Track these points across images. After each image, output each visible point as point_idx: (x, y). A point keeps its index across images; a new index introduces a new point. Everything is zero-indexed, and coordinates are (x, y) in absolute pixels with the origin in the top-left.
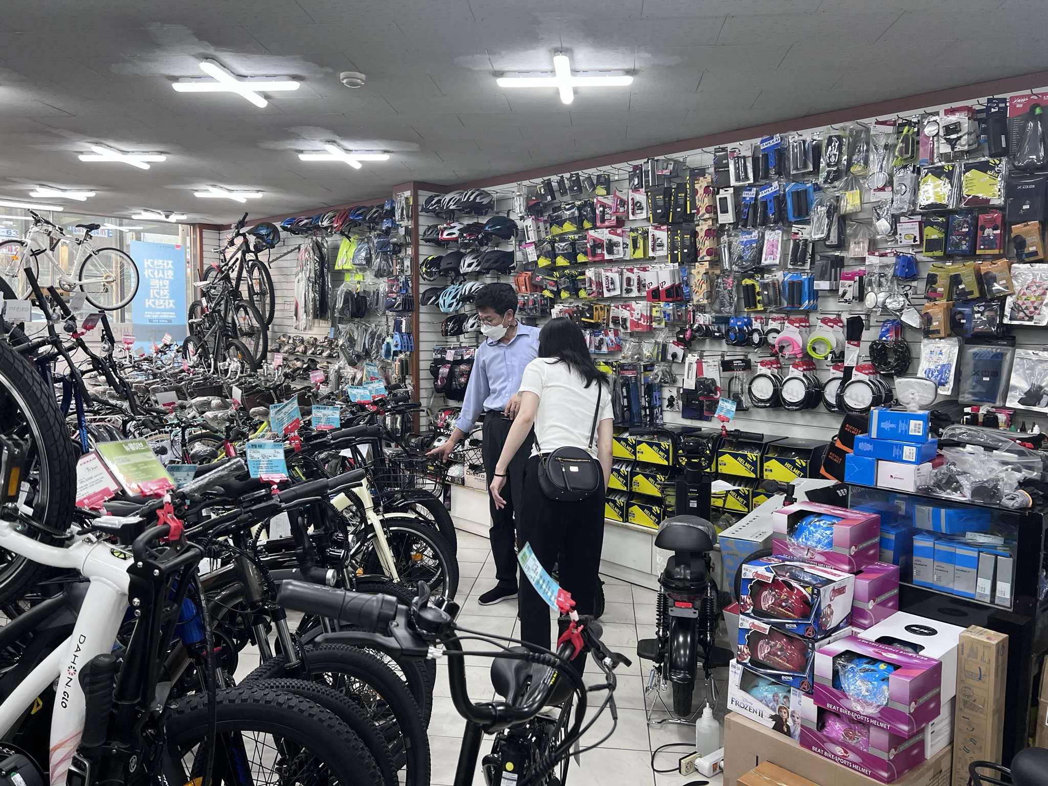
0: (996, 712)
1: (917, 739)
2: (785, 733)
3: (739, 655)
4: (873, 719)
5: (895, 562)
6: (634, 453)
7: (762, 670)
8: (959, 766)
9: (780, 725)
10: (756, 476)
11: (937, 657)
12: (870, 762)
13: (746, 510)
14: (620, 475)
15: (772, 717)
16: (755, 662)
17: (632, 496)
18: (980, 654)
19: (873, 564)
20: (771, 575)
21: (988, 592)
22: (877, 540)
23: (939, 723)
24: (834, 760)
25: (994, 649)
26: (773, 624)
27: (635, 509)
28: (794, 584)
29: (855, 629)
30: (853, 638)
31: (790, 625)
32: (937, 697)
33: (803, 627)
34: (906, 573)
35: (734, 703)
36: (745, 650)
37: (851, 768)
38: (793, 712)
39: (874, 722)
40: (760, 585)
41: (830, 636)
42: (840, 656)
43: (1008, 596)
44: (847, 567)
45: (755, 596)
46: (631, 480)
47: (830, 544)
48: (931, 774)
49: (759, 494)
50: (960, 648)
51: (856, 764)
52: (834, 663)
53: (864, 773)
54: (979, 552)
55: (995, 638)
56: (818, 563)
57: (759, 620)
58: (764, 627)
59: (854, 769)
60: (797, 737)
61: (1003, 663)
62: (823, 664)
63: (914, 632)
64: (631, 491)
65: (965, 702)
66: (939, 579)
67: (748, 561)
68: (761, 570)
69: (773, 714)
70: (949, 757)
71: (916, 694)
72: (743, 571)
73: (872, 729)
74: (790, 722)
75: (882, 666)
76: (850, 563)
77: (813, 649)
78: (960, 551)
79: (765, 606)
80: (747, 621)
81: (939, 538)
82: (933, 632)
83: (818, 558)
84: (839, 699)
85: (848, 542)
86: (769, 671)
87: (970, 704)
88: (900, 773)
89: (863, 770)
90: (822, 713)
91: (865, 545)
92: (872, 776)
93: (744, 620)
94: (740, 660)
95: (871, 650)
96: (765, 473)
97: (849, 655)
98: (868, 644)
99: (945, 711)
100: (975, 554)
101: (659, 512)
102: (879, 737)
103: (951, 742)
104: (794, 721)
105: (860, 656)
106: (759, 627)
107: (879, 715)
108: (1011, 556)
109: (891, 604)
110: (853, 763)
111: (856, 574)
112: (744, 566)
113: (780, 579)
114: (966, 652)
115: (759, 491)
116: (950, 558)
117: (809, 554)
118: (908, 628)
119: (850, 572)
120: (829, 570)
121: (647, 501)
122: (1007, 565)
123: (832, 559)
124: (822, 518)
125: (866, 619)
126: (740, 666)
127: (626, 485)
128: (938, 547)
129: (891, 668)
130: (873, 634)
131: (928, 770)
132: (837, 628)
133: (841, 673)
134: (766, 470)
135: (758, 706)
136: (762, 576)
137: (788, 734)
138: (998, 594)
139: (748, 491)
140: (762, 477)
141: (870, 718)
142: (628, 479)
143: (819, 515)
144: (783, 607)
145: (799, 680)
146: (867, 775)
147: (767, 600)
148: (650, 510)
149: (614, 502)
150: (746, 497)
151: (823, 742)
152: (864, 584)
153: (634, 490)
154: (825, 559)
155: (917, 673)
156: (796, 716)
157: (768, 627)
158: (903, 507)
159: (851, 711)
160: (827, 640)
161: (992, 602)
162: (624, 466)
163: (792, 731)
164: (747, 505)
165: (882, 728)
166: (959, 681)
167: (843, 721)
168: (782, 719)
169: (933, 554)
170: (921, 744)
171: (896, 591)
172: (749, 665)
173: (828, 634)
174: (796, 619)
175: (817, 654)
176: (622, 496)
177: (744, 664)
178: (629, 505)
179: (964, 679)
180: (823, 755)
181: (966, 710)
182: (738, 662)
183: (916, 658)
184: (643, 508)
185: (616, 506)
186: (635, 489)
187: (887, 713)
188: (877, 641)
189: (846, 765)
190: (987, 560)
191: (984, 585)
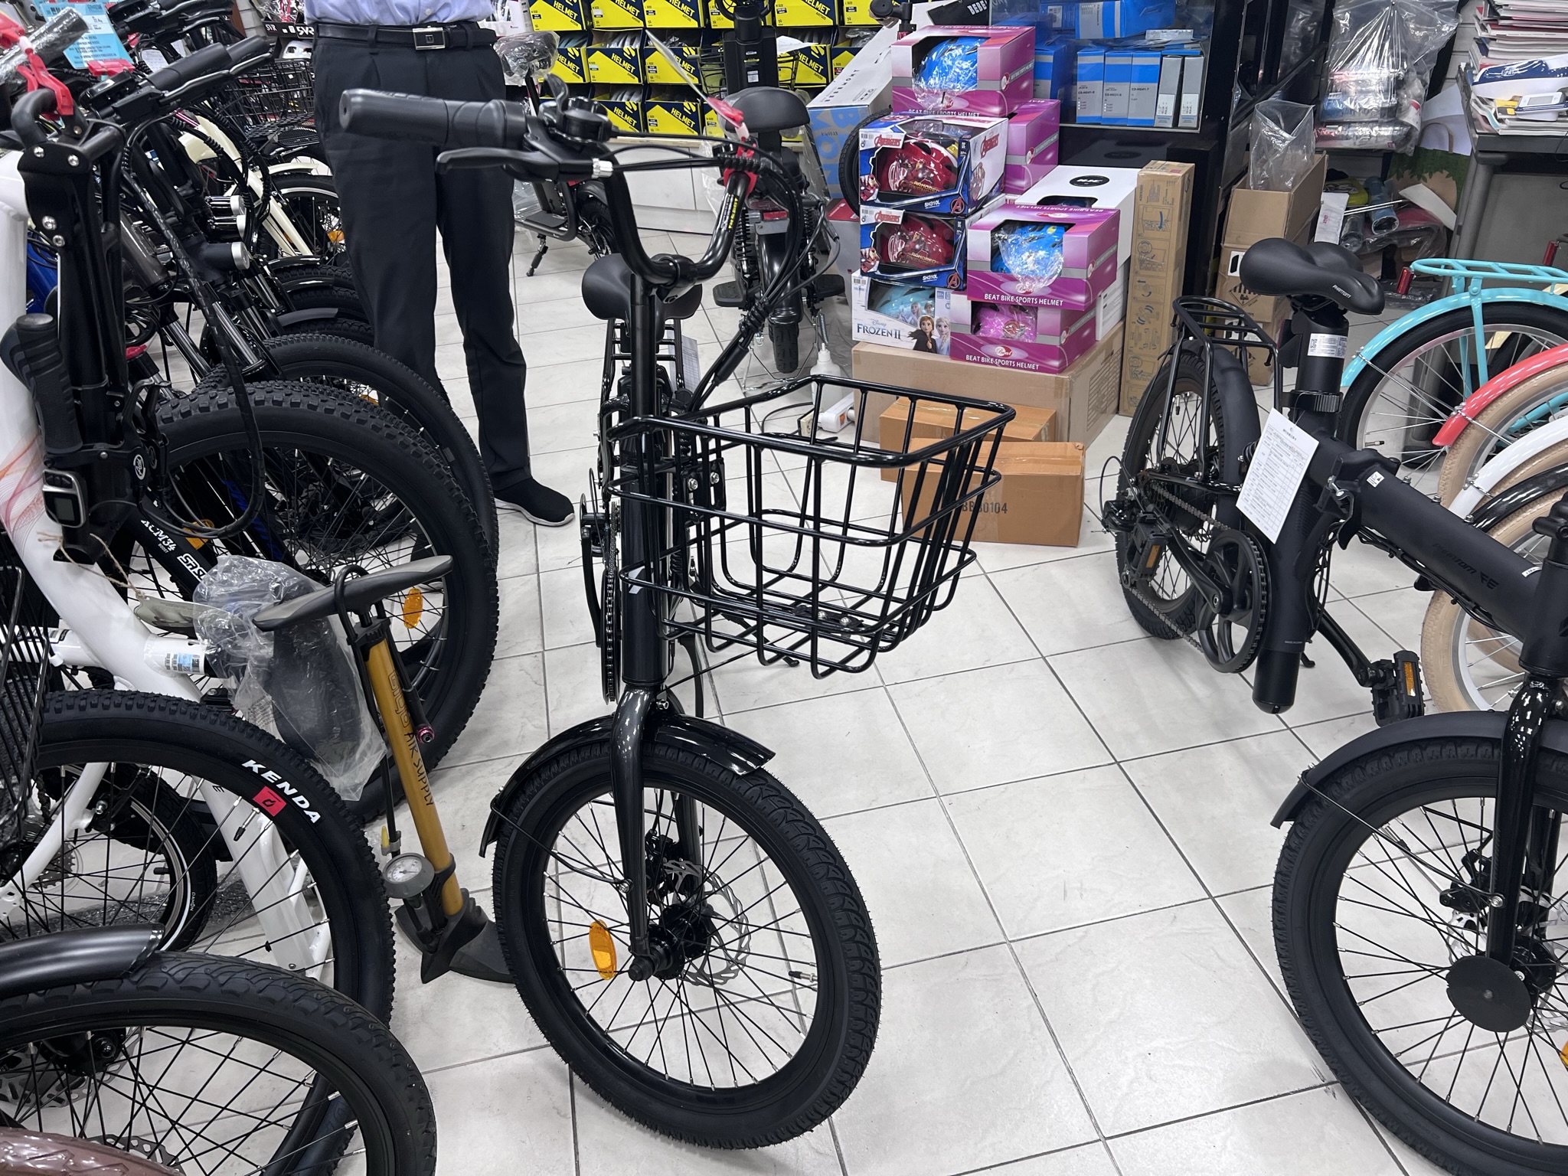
0: (1177, 264)
1: (1088, 317)
2: (930, 351)
3: (863, 264)
4: (1042, 297)
5: (1053, 97)
6: (641, 17)
7: (896, 276)
8: (1132, 343)
9: (923, 342)
10: (834, 22)
11: (1113, 207)
12: (1038, 354)
13: (824, 80)
14: (624, 59)
15: (913, 335)
16: (887, 267)
17: (651, 92)
18: (1162, 194)
19: (1026, 103)
20: (900, 136)
21: (1170, 113)
22: (1031, 65)
23: (1111, 294)
24: (994, 364)
25: (1180, 182)
26: (907, 208)
27: (657, 112)
28: (931, 145)
29: (1010, 197)
30: (1009, 206)
31: (931, 202)
32: (1114, 257)
33: (949, 201)
34: (1067, 110)
35: (861, 330)
36: (871, 254)
37: (1015, 367)
38: (940, 320)
39: (1043, 302)
40: (885, 156)
41: (981, 208)
42: (997, 229)
43: (1195, 112)
44: (996, 110)
45: (880, 173)
46: (644, 63)
47: (973, 80)
48: (1103, 356)
49: (842, 51)
50: (1139, 192)
51: (1020, 361)
52: (993, 239)
53: (1031, 370)
54: (1162, 56)
55: (1178, 171)
56: (958, 111)
57: (888, 206)
58: (895, 214)
59: (1019, 368)
60: (945, 352)
61: (1187, 202)
62: (978, 242)
63: (1082, 184)
64: (645, 82)
65: (1142, 262)
66: (1110, 107)
67: (865, 124)
68: (886, 132)
69: (914, 330)
70: (1120, 335)
71: (1095, 253)
72: (861, 140)
73: (1041, 313)
74: (936, 335)
75: (1051, 230)
76: (1001, 103)
77: (963, 228)
78: (1139, 61)
79: (894, 185)
80: (871, 213)
81: (1111, 48)
82: (1104, 180)
83: (958, 104)
84: (999, 283)
85: (999, 71)
86: (906, 275)
87: (1148, 265)
88: (1071, 361)
89: (1029, 366)
90: (977, 308)
91: (1017, 74)
92: (1041, 370)
93: (867, 212)
94: (865, 270)
95: (1035, 214)
96: (846, 15)
97: (1008, 226)
98: (1029, 208)
99: (1120, 274)
100: (1157, 61)
101: (694, 110)
102: (1049, 318)
103: (1124, 317)
104: (941, 332)
105: (1023, 224)
106: (888, 217)
107: (1050, 291)
108: (1202, 54)
109: (1050, 156)
110: (1017, 361)
111: (1011, 116)
112: (862, 131)
113: (912, 141)
114: (1145, 195)
115: (840, 46)
116: (1124, 74)
117: (945, 101)
118: (1074, 182)
119: (1002, 115)
120: (974, 118)
121: (674, 95)
122: (1196, 66)
123: (976, 101)
124: (959, 42)
125: (1021, 178)
126: (866, 278)
127: (636, 73)
128: (1110, 61)
129: (1062, 229)
130: (1033, 196)
131: (1100, 352)
132: (987, 199)
133: (1002, 249)
134: (847, 9)
135: (893, 325)
136: (889, 141)
137: (935, 350)
138: (1183, 113)
139: (825, 48)
140: (842, 22)
141: (1039, 297)
142: (638, 63)
143: (953, 39)
144: (919, 180)
145: (946, 276)
146: (1035, 370)
147: (897, 176)
148: (680, 108)
149: (622, 106)
150: (822, 60)
151: (979, 346)
152: (1019, 130)
153: (650, 81)
154: (967, 104)
155: (1096, 227)
156: (943, 324)
157: (900, 213)
158: (1059, 15)
159: (1015, 296)
160: (978, 214)
161: (1175, 123)
162: (627, 43)
163: (938, 345)
164: (824, 73)
165: (1054, 306)
166: (1136, 235)
167: (1003, 314)
168: (925, 334)
169: (1104, 74)
170: (1092, 324)
171: (1055, 137)
172: (878, 273)
173: (979, 205)
174: (938, 193)
175: (970, 232)
176: (631, 95)
177: (872, 275)
178: (646, 107)
179: (1141, 232)
180: (980, 362)
181: (1143, 272)
182: (863, 274)
183: (1089, 212)
184: (668, 108)
185: (626, 112)
186: (653, 78)
187: (1062, 286)
188: (1039, 203)
189: (1009, 366)
190: (1171, 64)
191: (1167, 102)
